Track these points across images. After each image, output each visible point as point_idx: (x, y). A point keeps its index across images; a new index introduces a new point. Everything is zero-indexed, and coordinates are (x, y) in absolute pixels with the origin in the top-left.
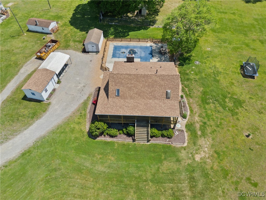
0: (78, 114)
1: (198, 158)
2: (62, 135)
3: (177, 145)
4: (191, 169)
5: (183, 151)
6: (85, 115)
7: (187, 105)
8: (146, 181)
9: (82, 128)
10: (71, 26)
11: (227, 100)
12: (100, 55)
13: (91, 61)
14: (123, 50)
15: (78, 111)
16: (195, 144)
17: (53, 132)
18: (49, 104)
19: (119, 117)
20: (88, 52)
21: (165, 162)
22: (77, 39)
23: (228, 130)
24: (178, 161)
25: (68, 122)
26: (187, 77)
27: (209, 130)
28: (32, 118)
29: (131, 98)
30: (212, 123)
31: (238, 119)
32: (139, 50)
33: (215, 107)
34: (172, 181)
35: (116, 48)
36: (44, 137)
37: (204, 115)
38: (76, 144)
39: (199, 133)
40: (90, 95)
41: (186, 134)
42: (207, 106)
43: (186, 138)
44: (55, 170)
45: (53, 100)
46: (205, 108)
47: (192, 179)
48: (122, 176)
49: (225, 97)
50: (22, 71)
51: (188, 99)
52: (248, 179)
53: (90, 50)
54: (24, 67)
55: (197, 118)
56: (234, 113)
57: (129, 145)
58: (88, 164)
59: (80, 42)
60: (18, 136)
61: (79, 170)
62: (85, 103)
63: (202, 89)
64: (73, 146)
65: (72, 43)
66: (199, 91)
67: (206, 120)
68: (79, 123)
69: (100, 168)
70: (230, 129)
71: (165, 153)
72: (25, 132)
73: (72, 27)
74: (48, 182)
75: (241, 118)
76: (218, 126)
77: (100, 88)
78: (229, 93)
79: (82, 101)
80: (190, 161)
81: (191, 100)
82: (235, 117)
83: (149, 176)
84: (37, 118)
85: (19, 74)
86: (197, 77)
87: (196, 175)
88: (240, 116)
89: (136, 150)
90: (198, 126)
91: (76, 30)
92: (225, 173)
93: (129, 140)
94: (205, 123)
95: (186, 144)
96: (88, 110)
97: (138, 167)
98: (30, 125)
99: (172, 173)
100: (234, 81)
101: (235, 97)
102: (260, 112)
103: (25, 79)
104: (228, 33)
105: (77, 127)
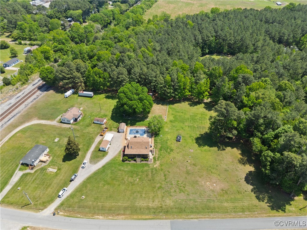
1: (155, 166)
2: (114, 161)
3: (150, 163)
4: (152, 169)
5: (151, 165)
6: (120, 155)
7: (155, 151)
9: (120, 159)
12: (125, 133)
13: (121, 136)
14: (134, 131)
15: (118, 154)
16: (155, 163)
17: (111, 160)
18: (108, 152)
19: (132, 155)
20: (120, 132)
22: (115, 127)
23: (166, 159)
24: (149, 167)
25: (115, 158)
26: (156, 141)
27: (160, 159)
28: (103, 156)
29: (135, 149)
30: (161, 157)
31: (170, 155)
32: (140, 131)
33: (164, 152)
34: (147, 172)
35: (131, 130)
36: (108, 162)
37: (160, 154)
38: (118, 164)
39: (157, 160)
40: (122, 149)
41: (153, 160)
42: (161, 151)
43: (152, 161)
44: (113, 170)
45: (109, 151)
47: (152, 171)
48: (132, 171)
49: (168, 148)
50: (96, 140)
51: (155, 149)
53: (121, 131)
55: (157, 155)
56: (169, 153)
57: (135, 163)
58: (122, 169)
59: (116, 128)
60: (100, 162)
61: (120, 170)
62: (120, 152)
63: (161, 146)
65: (113, 129)
66: (159, 146)
67: (160, 156)
68: (119, 158)
69: (126, 169)
71: (145, 165)
72: (102, 161)
73: (112, 121)
74: (111, 173)
76: (163, 157)
77: (125, 146)
79: (119, 151)
80: (152, 167)
81: (156, 150)
83: (140, 171)
84: (105, 156)
85: (95, 142)
86: (160, 142)
87: (153, 170)
88: (171, 155)
89: (137, 165)
90: (157, 157)
91: (114, 122)
92: (162, 170)
93: (135, 162)
94: (159, 157)
95: (152, 163)
96: (121, 154)
97: (137, 169)
98: (103, 158)
99: (147, 170)
100: (172, 143)
101: (171, 148)
102: (178, 153)
103: (98, 144)
104: (177, 123)
105: (118, 159)
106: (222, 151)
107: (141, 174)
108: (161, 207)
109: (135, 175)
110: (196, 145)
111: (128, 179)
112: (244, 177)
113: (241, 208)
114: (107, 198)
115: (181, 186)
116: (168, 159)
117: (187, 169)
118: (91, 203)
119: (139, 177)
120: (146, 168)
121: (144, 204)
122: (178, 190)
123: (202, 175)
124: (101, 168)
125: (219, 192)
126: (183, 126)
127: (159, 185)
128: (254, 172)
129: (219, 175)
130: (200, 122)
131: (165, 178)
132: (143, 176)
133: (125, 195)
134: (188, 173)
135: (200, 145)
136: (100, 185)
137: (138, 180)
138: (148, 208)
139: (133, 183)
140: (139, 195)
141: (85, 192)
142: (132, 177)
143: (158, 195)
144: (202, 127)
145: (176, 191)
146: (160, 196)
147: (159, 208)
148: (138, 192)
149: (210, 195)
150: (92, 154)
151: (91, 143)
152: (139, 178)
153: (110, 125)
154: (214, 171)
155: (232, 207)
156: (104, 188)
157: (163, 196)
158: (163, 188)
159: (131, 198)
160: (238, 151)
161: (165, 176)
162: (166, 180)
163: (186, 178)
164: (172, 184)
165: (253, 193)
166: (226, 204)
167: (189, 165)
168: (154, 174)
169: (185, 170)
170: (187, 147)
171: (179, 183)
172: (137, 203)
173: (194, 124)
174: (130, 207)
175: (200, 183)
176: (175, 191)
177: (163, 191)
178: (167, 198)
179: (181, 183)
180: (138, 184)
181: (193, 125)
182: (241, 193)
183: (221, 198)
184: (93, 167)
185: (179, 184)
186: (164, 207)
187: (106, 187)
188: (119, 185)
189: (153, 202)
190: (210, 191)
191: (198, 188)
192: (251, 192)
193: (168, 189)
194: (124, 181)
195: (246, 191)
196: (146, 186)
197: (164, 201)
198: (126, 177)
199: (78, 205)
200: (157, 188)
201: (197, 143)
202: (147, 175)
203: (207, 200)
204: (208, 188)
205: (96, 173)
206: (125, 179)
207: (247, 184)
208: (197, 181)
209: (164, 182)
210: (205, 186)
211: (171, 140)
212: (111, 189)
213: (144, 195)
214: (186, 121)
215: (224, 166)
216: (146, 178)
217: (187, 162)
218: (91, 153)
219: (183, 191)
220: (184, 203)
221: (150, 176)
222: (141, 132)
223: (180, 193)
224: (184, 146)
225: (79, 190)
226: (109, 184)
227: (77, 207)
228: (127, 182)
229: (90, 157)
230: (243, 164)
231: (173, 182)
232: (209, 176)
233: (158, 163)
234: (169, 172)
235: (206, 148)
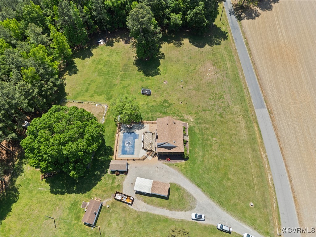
0: (176, 167)
1: (193, 120)
2: (188, 172)
3: (188, 126)
4: (197, 123)
5: (190, 124)
6: (176, 164)
8: (203, 138)
9: (183, 164)
10: (92, 190)
11: (164, 105)
12: (129, 162)
13: (136, 167)
14: (126, 149)
15: (174, 167)
16: (187, 120)
17: (187, 176)
18: (171, 183)
21: (196, 131)
22: (111, 181)
23: (180, 108)
24: (194, 127)
25: (181, 171)
26: (150, 118)
27: (180, 114)
28: (180, 189)
30: (177, 113)
31: (174, 104)
32: (127, 139)
33: (169, 110)
34: (202, 129)
35: (124, 153)
36: (190, 180)
37: (173, 115)
38: (192, 165)
39: (182, 118)
40: (163, 163)
42: (168, 113)
43: (184, 123)
44: (204, 171)
45: (169, 182)
46: (169, 114)
47: (200, 123)
48: (203, 145)
49: (163, 105)
50: (144, 210)
52: (198, 107)
54: (141, 210)
56: (171, 104)
57: (190, 144)
58: (200, 158)
60: (191, 192)
61: (202, 162)
63: (158, 113)
64: (193, 166)
65: (116, 184)
66: (159, 114)
68: (181, 166)
69: (201, 154)
70: (179, 107)
72: (188, 190)
73: (93, 189)
74: (208, 173)
75: (174, 103)
76: (178, 111)
78: (160, 103)
79: (168, 167)
80: (194, 123)
82: (173, 104)
83: (201, 136)
84: (180, 186)
85: (147, 211)
86: (150, 114)
89: (192, 141)
90: (179, 118)
91: (97, 185)
92: (196, 113)
93: (188, 143)
94: (177, 115)
95: (188, 123)
96: (173, 163)
97: (199, 140)
98: (184, 189)
99: (199, 129)
100: (153, 100)
101: (163, 102)
102: (170, 95)
103: (152, 204)
104: (112, 93)
105: (183, 166)
106: (165, 56)
107: (205, 136)
108: (243, 115)
109: (209, 142)
110: (157, 77)
111: (215, 150)
112: (197, 48)
113: (229, 56)
114: (246, 173)
115: (216, 97)
116: (180, 106)
117: (193, 90)
118: (257, 192)
119: (210, 137)
120: (196, 130)
121: (244, 132)
122: (221, 100)
123: (199, 78)
124: (202, 189)
125: (217, 68)
126: (121, 86)
127: (218, 118)
128: (190, 39)
129: (197, 65)
130: (113, 67)
131: (208, 111)
132: (208, 133)
133: (237, 151)
134: (198, 89)
135: (157, 73)
136: (229, 184)
137: (214, 139)
138: (248, 127)
139: (220, 144)
140: (235, 137)
141: (243, 204)
142: (211, 146)
143: (231, 118)
144: (124, 67)
145: (222, 101)
146: (231, 116)
147: (245, 118)
148: (231, 137)
149: (221, 75)
150: (177, 209)
151: (151, 217)
152: (212, 137)
153: (104, 192)
154: (192, 68)
155: (230, 62)
156: (232, 178)
157: (231, 113)
158: (221, 113)
159: (239, 145)
160: (165, 44)
161: (204, 110)
162: (209, 110)
163: (205, 91)
164: (215, 105)
165: (213, 46)
166: (229, 66)
167: (187, 87)
168: (204, 121)
169: (194, 91)
170: (160, 86)
171: (211, 98)
172: (245, 138)
173: (118, 74)
174: (251, 145)
175: (209, 81)
176: (222, 102)
177: (225, 113)
178: (232, 110)
179: (212, 96)
180: (220, 138)
181: (119, 76)
182: (215, 53)
183: (223, 68)
184: (201, 202)
185: (213, 98)
186: (242, 113)
187: (231, 176)
188: (225, 160)
189: (239, 122)
190: (217, 75)
191: (215, 83)
192: (212, 47)
193: (221, 108)
194: (219, 155)
195: (212, 50)
196: (222, 130)
197: (236, 113)
198: (213, 152)
199: (264, 209)
200: (222, 119)
201: (154, 76)
202: (207, 129)
203: (226, 78)
204: (214, 75)
205: (211, 194)
206: (216, 153)
207: (205, 48)
208: (207, 83)
209: (213, 112)
210: (212, 77)
211: (148, 101)
212: (233, 169)
213: (234, 132)
214: (111, 82)
215: (186, 59)
216: (211, 130)
217: (182, 88)
218: (173, 212)
219: (222, 96)
220: (234, 96)
221: (207, 125)
222: (130, 138)
223: (224, 99)
224: (159, 88)
225: (242, 215)
226: (226, 174)
227: (266, 209)
228: (220, 151)
229: (181, 211)
230: (181, 44)
231: (212, 104)
232: (199, 72)
233: (186, 117)
234: (199, 106)
235: (160, 68)
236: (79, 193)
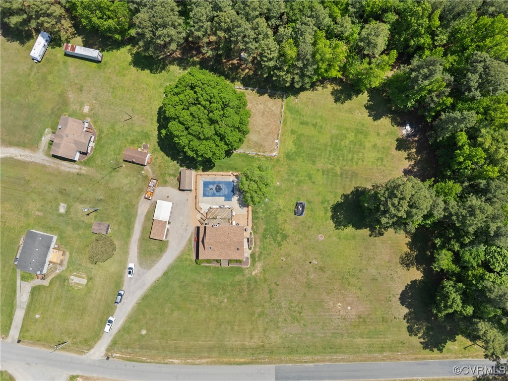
0: (187, 248)
1: (253, 273)
2: (182, 262)
3: (244, 267)
4: (249, 279)
5: (247, 270)
6: (191, 249)
7: (253, 240)
8: (227, 285)
9: (192, 258)
10: (162, 152)
11: (278, 235)
13: (187, 200)
14: (211, 186)
15: (187, 246)
16: (253, 266)
17: (176, 261)
18: (168, 241)
20: (184, 190)
21: (237, 276)
22: (171, 172)
23: (273, 257)
24: (244, 275)
25: (183, 253)
26: (256, 215)
27: (263, 257)
28: (161, 252)
29: (218, 250)
30: (266, 253)
31: (281, 249)
32: (224, 186)
33: (270, 241)
34: (239, 285)
36: (172, 264)
37: (262, 247)
39: (257, 259)
40: (192, 233)
41: (250, 260)
42: (265, 240)
43: (250, 262)
44: (183, 282)
45: (170, 238)
46: (263, 242)
47: (249, 284)
48: (216, 284)
49: (278, 233)
50: (139, 212)
51: (254, 235)
52: (276, 283)
53: (186, 188)
54: (139, 208)
55: (257, 249)
56: (279, 245)
57: (218, 267)
58: (198, 278)
59: (174, 175)
60: (158, 264)
61: (194, 281)
62: (190, 240)
63: (265, 226)
64: (189, 269)
65: (168, 178)
66: (262, 228)
67: (262, 251)
68: (189, 255)
69: (204, 280)
70: (275, 256)
71: (237, 271)
72: (160, 261)
73: (162, 154)
74: (180, 287)
75: (282, 249)
76: (268, 255)
77: (198, 228)
78: (281, 229)
79: (188, 238)
80: (249, 275)
81: (256, 236)
82: (280, 248)
83: (229, 283)
84: (164, 252)
85: (139, 215)
86: (263, 215)
87: (251, 282)
88: (282, 247)
89: (222, 270)
90: (257, 254)
91: (166, 158)
92: (265, 280)
93: (218, 265)
94: (261, 253)
95: (249, 266)
96: (193, 246)
97: (223, 279)
98: (162, 257)
99: (240, 282)
100: (287, 219)
101: (284, 232)
102: (295, 244)
103: (145, 221)
104: (299, 160)
105: (188, 257)
106: (377, 238)
107: (230, 288)
108: (263, 346)
109: (221, 292)
110: (331, 224)
111: (209, 299)
112: (400, 292)
113: (380, 345)
114: (180, 333)
115: (295, 311)
116: (277, 257)
117: (308, 279)
118: (157, 341)
119: (228, 295)
120: (238, 278)
121: (237, 341)
122: (290, 318)
123: (332, 290)
124: (161, 278)
125: (353, 320)
126: (311, 172)
127: (259, 310)
128: (420, 281)
129: (360, 288)
130: (350, 156)
131: (270, 297)
132: (235, 293)
133: (208, 328)
134: (309, 286)
135: (338, 224)
136: (166, 311)
137: (226, 300)
138: (244, 348)
139: (218, 307)
140: (229, 328)
141: (144, 322)
142: (216, 295)
143: (258, 327)
144: (350, 173)
145: (287, 319)
146: (261, 328)
147: (259, 348)
148: (228, 322)
149: (339, 326)
150: (140, 246)
151: (133, 219)
152: (227, 298)
153: (160, 166)
154: (353, 281)
155: (368, 344)
156: (173, 315)
157: (266, 329)
158: (266, 315)
159: (218, 332)
160: (406, 237)
161: (270, 292)
162: (271, 299)
163: (305, 296)
164: (280, 308)
165: (406, 321)
166: (359, 341)
167: (311, 269)
168: (252, 290)
169: (305, 280)
170: (314, 229)
171: (292, 305)
172: (227, 341)
173: (336, 164)
174: (217, 347)
175: (326, 305)
176: (285, 320)
177: (266, 320)
178: (273, 332)
179: (296, 306)
180: (226, 308)
181: (332, 166)
182: (387, 322)
183: (354, 331)
184: (147, 275)
185: (292, 307)
186: (267, 345)
187: (176, 314)
188: (197, 310)
189: (251, 338)
190: (339, 319)
191: (322, 314)
192: (402, 320)
193: (275, 317)
194: (203, 303)
195: (395, 318)
196: (240, 312)
197: (267, 336)
198: (206, 296)
199: (139, 344)
200: (256, 315)
201: (333, 220)
202: (241, 292)
203: (333, 333)
204: (338, 314)
205: (155, 288)
206: (205, 300)
207: (400, 306)
208: (322, 301)
209: (267, 305)
210: (333, 310)
211: (284, 211)
212: (185, 318)
213: (236, 328)
214: (320, 155)
215: (373, 271)
216: (239, 297)
217: (310, 263)
218: (137, 243)
219: (297, 320)
220: (297, 339)
221: (246, 293)
222: (227, 189)
223: (292, 323)
224: (308, 227)
225: (134, 319)
226: (179, 308)
227: (139, 348)
228: (208, 305)
229: (138, 252)
230: (407, 265)
231: (283, 304)
232: (343, 291)
233: (259, 265)
234: (278, 285)
235: (350, 230)
236: (158, 139)
